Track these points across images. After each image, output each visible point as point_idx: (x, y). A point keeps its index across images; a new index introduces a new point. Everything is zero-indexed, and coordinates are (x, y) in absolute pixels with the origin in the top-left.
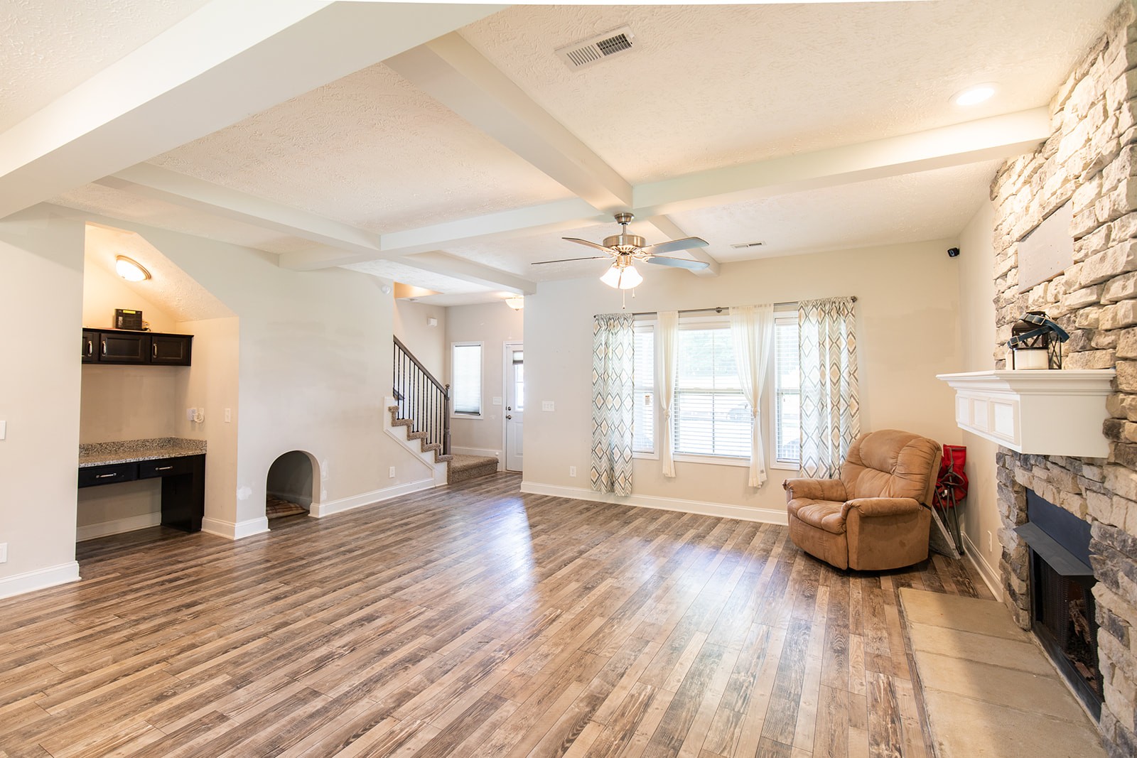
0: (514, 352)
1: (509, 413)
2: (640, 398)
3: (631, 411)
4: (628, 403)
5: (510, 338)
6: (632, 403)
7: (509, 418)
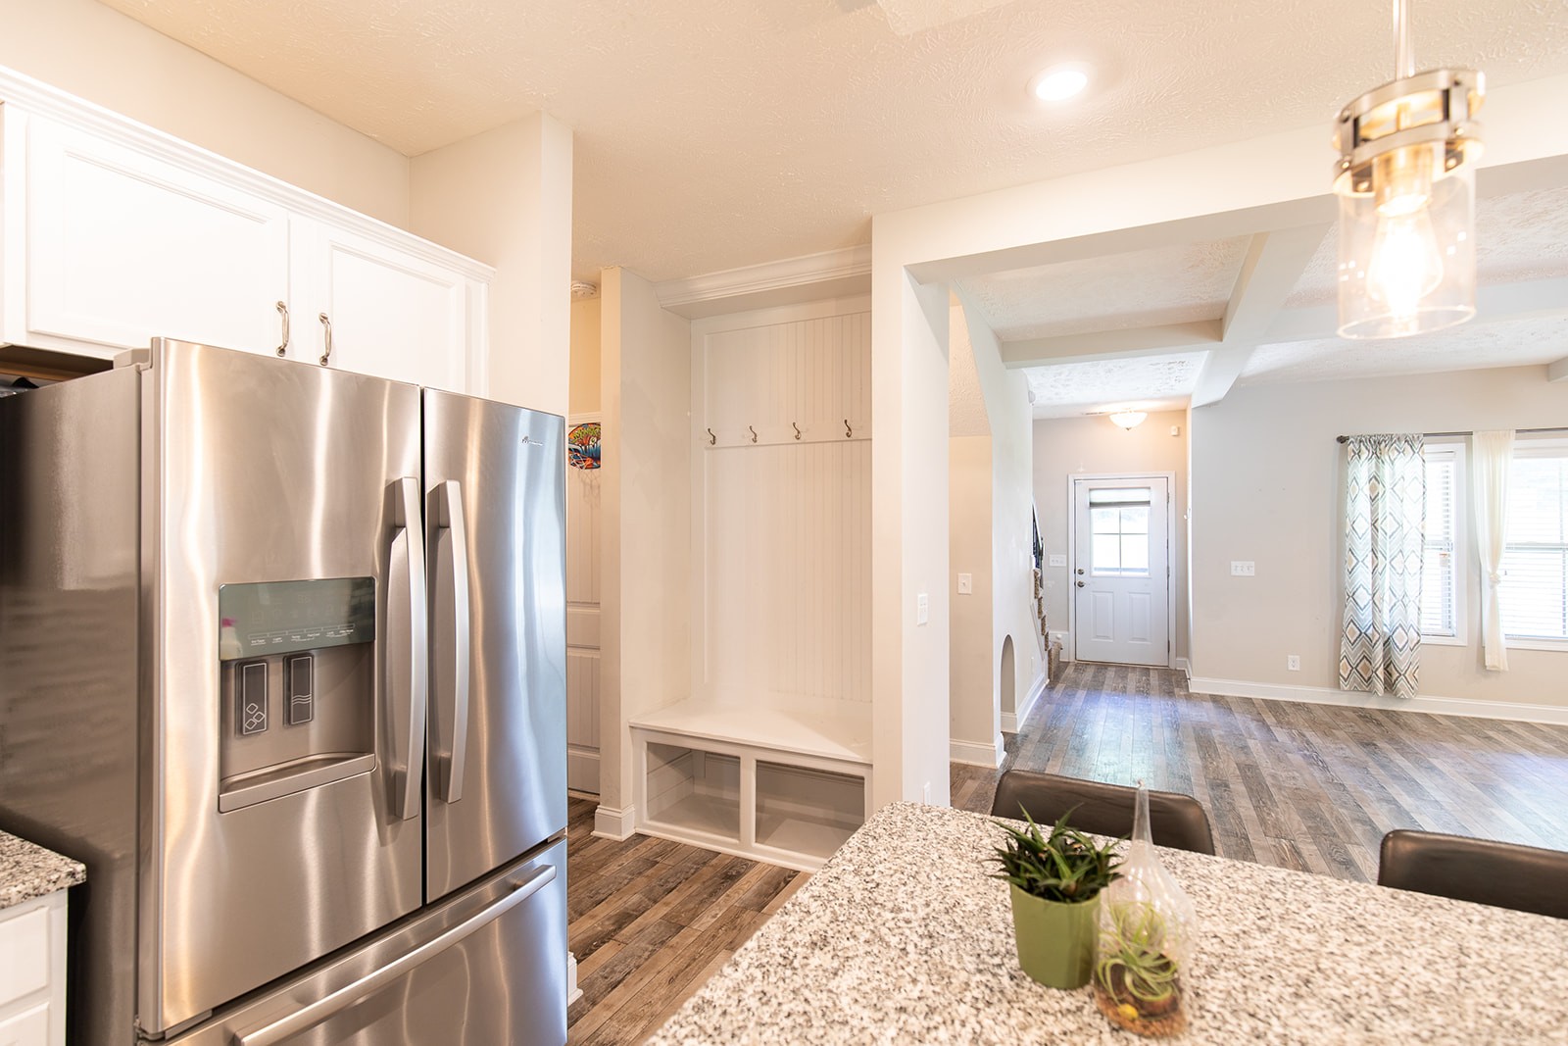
0: (1090, 490)
1: (1080, 578)
2: (1432, 558)
3: (1418, 576)
4: (1413, 564)
5: (1081, 470)
6: (1419, 564)
7: (1081, 585)
